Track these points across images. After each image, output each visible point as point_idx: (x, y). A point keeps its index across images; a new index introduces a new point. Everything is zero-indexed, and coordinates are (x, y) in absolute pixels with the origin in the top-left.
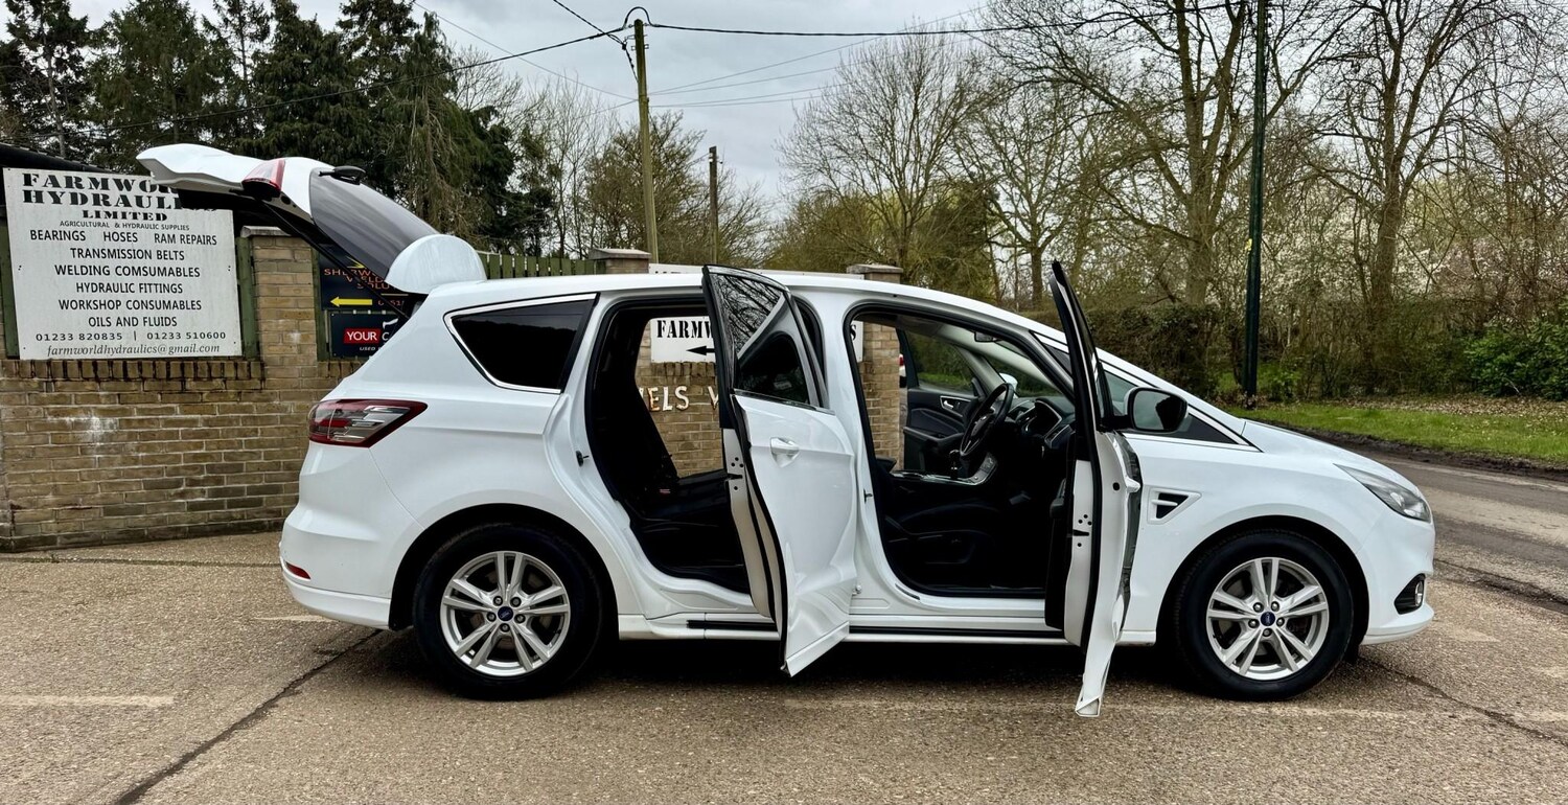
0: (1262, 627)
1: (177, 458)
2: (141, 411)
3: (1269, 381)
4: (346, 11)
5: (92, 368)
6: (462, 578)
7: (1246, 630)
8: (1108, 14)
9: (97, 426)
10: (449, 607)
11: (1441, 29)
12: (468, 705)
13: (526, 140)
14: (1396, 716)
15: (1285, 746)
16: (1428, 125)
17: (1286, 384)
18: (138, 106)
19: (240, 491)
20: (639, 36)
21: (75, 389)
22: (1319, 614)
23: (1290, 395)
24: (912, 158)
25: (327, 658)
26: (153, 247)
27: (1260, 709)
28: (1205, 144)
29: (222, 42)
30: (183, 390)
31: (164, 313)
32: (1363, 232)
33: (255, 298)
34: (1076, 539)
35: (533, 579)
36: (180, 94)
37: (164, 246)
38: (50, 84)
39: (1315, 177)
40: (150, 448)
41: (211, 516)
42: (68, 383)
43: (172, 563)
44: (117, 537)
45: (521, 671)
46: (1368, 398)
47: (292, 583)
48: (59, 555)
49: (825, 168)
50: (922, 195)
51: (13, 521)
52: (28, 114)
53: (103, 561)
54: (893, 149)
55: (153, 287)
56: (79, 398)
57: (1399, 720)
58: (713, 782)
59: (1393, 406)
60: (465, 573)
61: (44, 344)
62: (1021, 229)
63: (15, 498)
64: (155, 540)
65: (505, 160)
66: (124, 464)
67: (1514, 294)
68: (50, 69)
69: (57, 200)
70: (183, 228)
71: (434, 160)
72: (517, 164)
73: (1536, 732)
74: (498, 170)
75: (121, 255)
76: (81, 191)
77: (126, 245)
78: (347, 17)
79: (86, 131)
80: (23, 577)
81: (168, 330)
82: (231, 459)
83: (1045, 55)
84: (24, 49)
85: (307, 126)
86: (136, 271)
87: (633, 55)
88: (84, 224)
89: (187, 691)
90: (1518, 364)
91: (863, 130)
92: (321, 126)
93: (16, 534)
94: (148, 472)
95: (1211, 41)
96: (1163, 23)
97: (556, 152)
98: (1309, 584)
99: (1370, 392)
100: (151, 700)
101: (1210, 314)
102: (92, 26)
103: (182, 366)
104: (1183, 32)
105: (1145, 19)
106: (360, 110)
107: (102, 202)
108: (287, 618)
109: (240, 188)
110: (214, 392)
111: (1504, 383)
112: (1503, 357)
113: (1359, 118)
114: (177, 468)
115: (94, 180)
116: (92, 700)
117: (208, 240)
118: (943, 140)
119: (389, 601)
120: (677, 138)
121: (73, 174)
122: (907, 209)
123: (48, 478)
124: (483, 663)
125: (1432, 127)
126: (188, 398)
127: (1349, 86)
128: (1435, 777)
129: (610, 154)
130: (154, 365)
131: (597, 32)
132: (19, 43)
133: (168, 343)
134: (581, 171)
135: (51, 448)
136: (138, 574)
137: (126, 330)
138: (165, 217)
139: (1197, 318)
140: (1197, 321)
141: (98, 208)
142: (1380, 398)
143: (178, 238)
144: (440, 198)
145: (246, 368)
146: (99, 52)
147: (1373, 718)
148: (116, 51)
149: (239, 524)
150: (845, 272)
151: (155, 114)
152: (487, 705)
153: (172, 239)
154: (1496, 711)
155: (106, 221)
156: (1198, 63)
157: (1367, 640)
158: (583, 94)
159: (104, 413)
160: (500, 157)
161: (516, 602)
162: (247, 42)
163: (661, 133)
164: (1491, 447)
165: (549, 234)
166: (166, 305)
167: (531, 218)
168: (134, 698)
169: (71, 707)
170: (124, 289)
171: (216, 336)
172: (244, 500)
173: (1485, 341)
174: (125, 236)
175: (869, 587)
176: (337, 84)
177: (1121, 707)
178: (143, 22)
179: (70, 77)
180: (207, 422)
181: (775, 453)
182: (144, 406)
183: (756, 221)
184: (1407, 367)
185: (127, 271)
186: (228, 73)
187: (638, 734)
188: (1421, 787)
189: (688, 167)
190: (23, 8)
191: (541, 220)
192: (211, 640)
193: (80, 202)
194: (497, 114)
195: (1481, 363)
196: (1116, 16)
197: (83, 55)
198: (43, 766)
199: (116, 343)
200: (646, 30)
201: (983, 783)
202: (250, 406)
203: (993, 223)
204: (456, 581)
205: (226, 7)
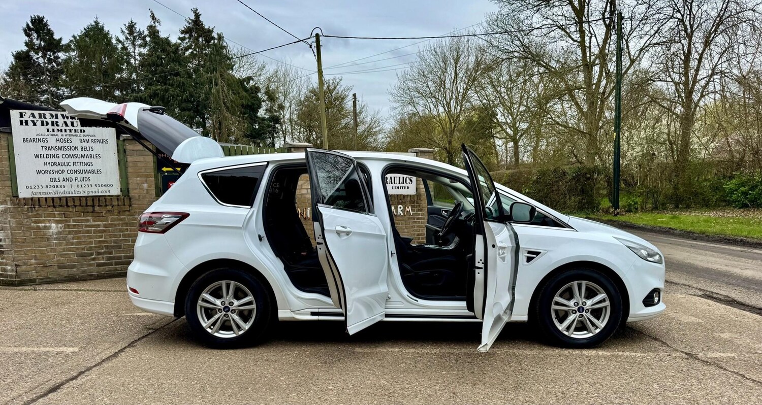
0: (578, 314)
1: (91, 243)
2: (74, 221)
3: (626, 202)
4: (183, 32)
5: (51, 201)
6: (207, 293)
7: (570, 315)
8: (545, 25)
9: (54, 228)
10: (201, 307)
11: (712, 28)
12: (210, 351)
13: (267, 93)
14: (642, 355)
15: (584, 368)
16: (705, 75)
17: (635, 204)
18: (85, 80)
19: (120, 258)
20: (318, 41)
21: (44, 211)
22: (606, 307)
23: (637, 209)
24: (454, 97)
25: (151, 331)
26: (79, 145)
27: (577, 352)
28: (594, 87)
29: (124, 48)
30: (93, 211)
31: (84, 175)
32: (672, 129)
33: (126, 168)
34: (477, 271)
35: (240, 294)
36: (105, 74)
37: (84, 145)
38: (45, 70)
39: (651, 102)
40: (78, 238)
41: (107, 269)
42: (41, 208)
43: (88, 290)
44: (64, 279)
45: (234, 335)
46: (675, 210)
47: (131, 296)
48: (37, 287)
49: (412, 102)
50: (459, 115)
51: (16, 272)
52: (34, 84)
53: (57, 290)
54: (445, 92)
55: (79, 163)
56: (46, 215)
57: (642, 357)
58: (314, 383)
59: (688, 213)
60: (208, 291)
61: (30, 190)
62: (509, 130)
63: (17, 261)
64: (81, 280)
65: (257, 102)
66: (67, 245)
67: (749, 157)
68: (45, 63)
69: (35, 124)
70: (93, 136)
71: (223, 102)
72: (263, 104)
73: (707, 362)
74: (254, 107)
75: (65, 149)
76: (46, 120)
77: (67, 145)
78: (183, 35)
79: (61, 92)
80: (20, 297)
81: (86, 183)
82: (116, 243)
83: (514, 46)
84: (32, 54)
85: (163, 87)
86: (71, 156)
87: (315, 50)
88: (48, 135)
89: (85, 345)
90: (750, 192)
91: (430, 84)
92: (170, 87)
93: (18, 278)
94: (78, 249)
95: (595, 37)
96: (573, 28)
97: (282, 98)
98: (601, 293)
99: (677, 207)
100: (69, 349)
101: (595, 170)
102: (64, 42)
103: (93, 200)
104: (582, 32)
105: (564, 27)
106: (188, 79)
107: (55, 125)
108: (136, 314)
109: (106, 117)
110: (108, 212)
111: (743, 202)
112: (743, 189)
113: (672, 73)
114: (91, 247)
115: (51, 115)
116: (43, 349)
117: (104, 141)
118: (469, 87)
119: (174, 304)
120: (340, 89)
121: (42, 112)
122: (452, 121)
123: (32, 252)
124: (217, 332)
125: (708, 76)
126: (96, 215)
127: (667, 57)
128: (651, 381)
129: (307, 98)
130: (80, 199)
131: (298, 40)
132: (30, 51)
133: (86, 189)
134: (293, 106)
135: (32, 238)
136: (71, 295)
137: (67, 183)
138: (84, 131)
139: (590, 172)
140: (590, 173)
141: (53, 127)
142: (682, 210)
143: (90, 141)
144: (226, 120)
145: (122, 200)
146: (67, 54)
147: (631, 356)
148: (75, 54)
149: (120, 273)
150: (407, 152)
151: (93, 83)
152: (219, 351)
153: (88, 141)
154: (691, 352)
155: (57, 133)
156: (590, 47)
157: (630, 319)
158: (294, 70)
159: (57, 222)
160: (255, 100)
161: (231, 304)
162: (137, 48)
163: (332, 87)
164: (728, 232)
165: (279, 137)
166: (86, 172)
167: (270, 129)
168: (61, 348)
169: (33, 352)
170: (66, 165)
171: (109, 185)
172: (122, 262)
173: (734, 181)
174: (66, 140)
175: (394, 296)
176: (178, 67)
177: (511, 351)
178: (88, 40)
179: (54, 67)
180: (105, 226)
181: (338, 233)
182: (76, 218)
183: (378, 129)
184: (696, 194)
185: (67, 156)
186: (129, 63)
187: (285, 363)
188: (643, 385)
189: (345, 103)
190: (32, 35)
191: (275, 130)
192: (99, 324)
193: (45, 125)
194: (253, 80)
195: (732, 192)
196: (549, 26)
197: (60, 56)
198: (17, 377)
199: (62, 190)
200: (321, 38)
201: (437, 383)
202: (125, 218)
203: (495, 128)
204: (204, 294)
205: (127, 32)
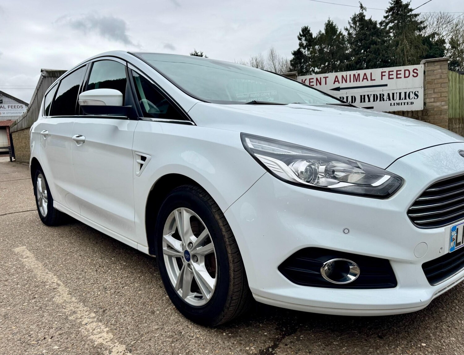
4: (386, 12)
13: (451, 43)
38: (308, 58)
78: (388, 14)
92: (369, 53)
132: (301, 48)
157: (257, 298)
190: (302, 38)
194: (438, 35)
205: (352, 22)
